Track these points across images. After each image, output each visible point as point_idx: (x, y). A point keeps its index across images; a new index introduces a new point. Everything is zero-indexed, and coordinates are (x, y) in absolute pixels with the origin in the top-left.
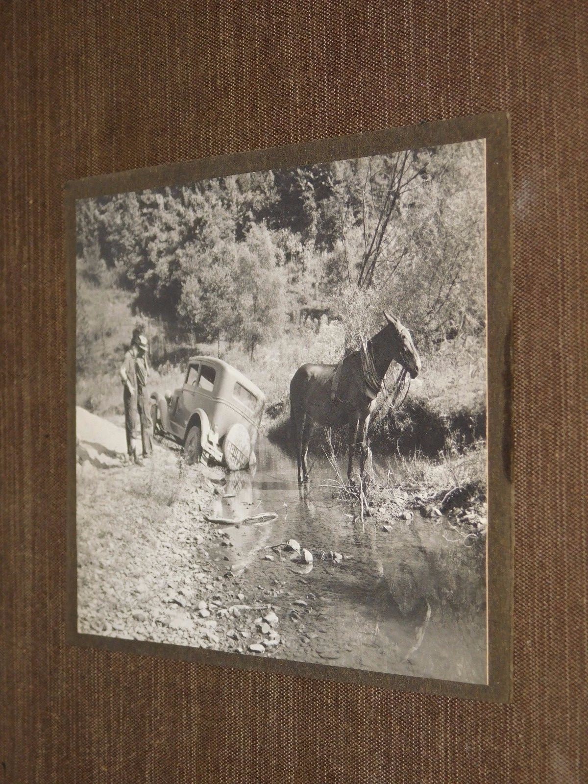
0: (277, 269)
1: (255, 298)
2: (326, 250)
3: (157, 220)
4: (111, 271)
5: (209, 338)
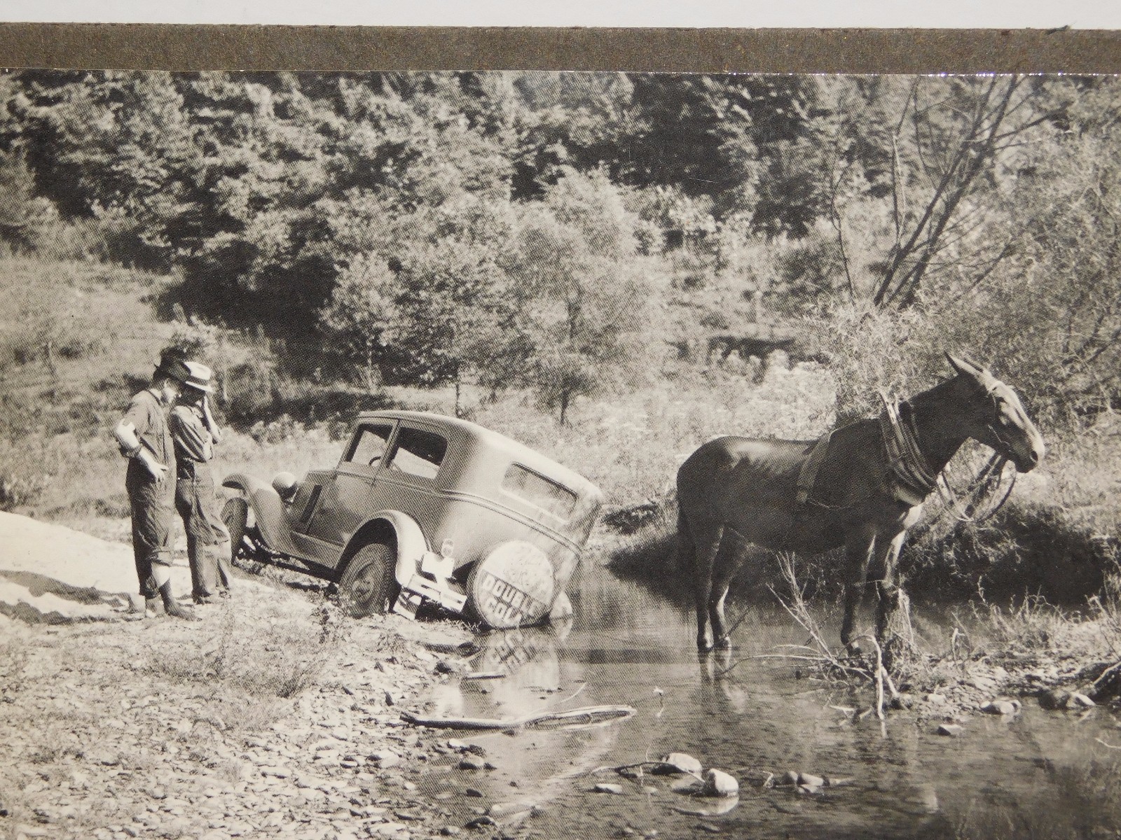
0: (641, 259)
1: (573, 309)
2: (785, 234)
3: (250, 135)
4: (80, 225)
5: (426, 377)
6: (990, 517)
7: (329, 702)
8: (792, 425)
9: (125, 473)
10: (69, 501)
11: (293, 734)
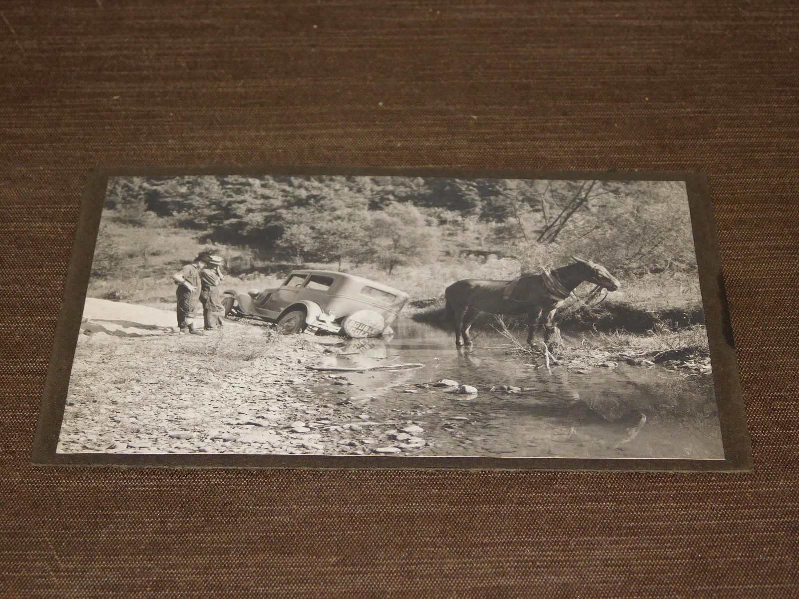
2: (494, 222)
3: (249, 192)
4: (166, 218)
5: (325, 260)
6: (596, 305)
7: (269, 363)
8: (500, 276)
9: (176, 289)
10: (147, 298)
11: (250, 373)
